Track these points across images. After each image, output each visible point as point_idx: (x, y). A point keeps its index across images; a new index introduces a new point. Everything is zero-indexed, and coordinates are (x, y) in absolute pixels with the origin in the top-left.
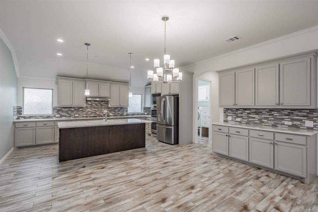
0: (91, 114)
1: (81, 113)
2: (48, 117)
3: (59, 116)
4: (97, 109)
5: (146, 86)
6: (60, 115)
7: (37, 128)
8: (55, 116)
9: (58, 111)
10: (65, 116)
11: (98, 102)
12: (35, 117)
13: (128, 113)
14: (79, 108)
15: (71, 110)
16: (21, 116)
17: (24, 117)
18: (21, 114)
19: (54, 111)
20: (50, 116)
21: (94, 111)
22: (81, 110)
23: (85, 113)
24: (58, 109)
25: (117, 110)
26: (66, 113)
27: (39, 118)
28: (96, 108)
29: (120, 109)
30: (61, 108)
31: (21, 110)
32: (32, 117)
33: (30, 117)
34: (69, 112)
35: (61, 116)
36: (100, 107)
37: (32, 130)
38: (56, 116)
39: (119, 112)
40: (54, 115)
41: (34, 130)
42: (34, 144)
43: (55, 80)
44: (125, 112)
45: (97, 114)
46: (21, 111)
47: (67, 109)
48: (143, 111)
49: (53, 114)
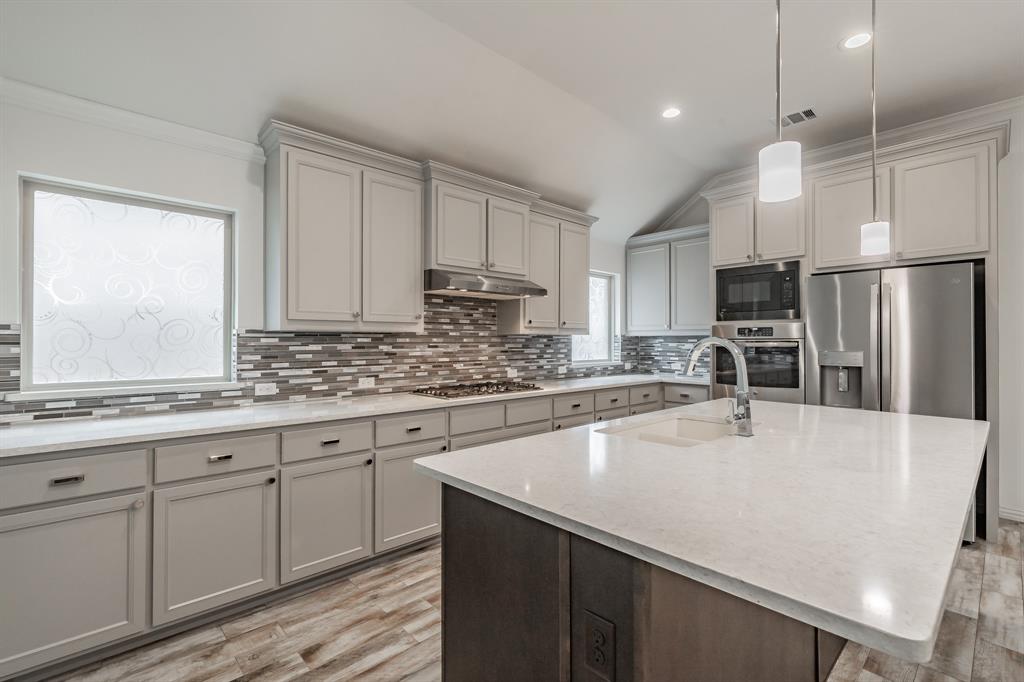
0: (431, 374)
1: (386, 371)
2: (208, 400)
3: (272, 389)
4: (456, 348)
5: (635, 235)
6: (282, 382)
7: (159, 493)
8: (247, 394)
9: (269, 356)
10: (306, 390)
11: (463, 307)
12: (123, 403)
13: (573, 365)
14: (379, 338)
15: (339, 353)
16: (12, 397)
17: (41, 412)
18: (14, 385)
19: (244, 358)
20: (216, 394)
21: (446, 354)
22: (385, 348)
23: (407, 368)
24: (269, 347)
25: (532, 352)
26: (309, 371)
27: (148, 408)
28: (457, 340)
29: (546, 346)
30: (281, 339)
31: (14, 350)
32: (98, 403)
33: (85, 407)
34: (329, 364)
35: (286, 392)
36: (471, 336)
37: (123, 517)
38: (258, 393)
39: (542, 362)
40: (242, 385)
41: (141, 518)
42: (140, 627)
43: (248, 150)
44: (562, 362)
45: (456, 371)
46: (15, 362)
47: (318, 347)
48: (618, 353)
49: (240, 379)
